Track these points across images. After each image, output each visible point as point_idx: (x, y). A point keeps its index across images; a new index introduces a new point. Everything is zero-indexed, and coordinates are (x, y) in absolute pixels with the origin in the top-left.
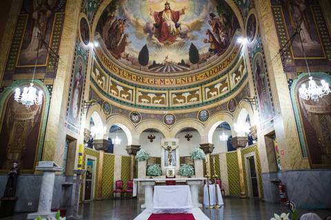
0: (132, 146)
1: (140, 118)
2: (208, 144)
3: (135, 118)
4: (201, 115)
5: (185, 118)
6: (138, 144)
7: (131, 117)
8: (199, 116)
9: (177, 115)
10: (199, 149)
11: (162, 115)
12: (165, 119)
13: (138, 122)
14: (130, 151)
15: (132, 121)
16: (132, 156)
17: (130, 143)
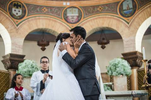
0: (11, 55)
1: (24, 12)
2: (135, 53)
3: (17, 12)
4: (125, 7)
5: (98, 12)
6: (20, 53)
7: (10, 9)
8: (121, 9)
9: (85, 8)
10: (120, 60)
11: (60, 8)
12: (65, 14)
13: (21, 17)
14: (9, 64)
15: (13, 16)
16: (12, 72)
17: (8, 51)
